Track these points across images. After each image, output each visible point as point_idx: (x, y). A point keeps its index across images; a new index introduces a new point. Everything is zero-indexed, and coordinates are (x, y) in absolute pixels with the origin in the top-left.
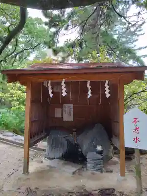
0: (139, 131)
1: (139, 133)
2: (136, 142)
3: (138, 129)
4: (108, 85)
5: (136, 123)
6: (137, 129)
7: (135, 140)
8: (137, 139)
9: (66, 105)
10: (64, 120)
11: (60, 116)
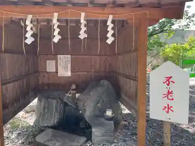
1: (173, 99)
2: (168, 112)
3: (171, 93)
5: (168, 85)
6: (169, 93)
7: (167, 109)
8: (169, 108)
9: (62, 56)
10: (59, 75)
11: (54, 71)
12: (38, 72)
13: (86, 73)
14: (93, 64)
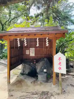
0: (61, 64)
2: (60, 70)
4: (48, 40)
5: (60, 60)
6: (60, 63)
7: (59, 69)
9: (31, 48)
10: (30, 56)
11: (29, 54)
12: (23, 54)
13: (40, 55)
14: (43, 51)
